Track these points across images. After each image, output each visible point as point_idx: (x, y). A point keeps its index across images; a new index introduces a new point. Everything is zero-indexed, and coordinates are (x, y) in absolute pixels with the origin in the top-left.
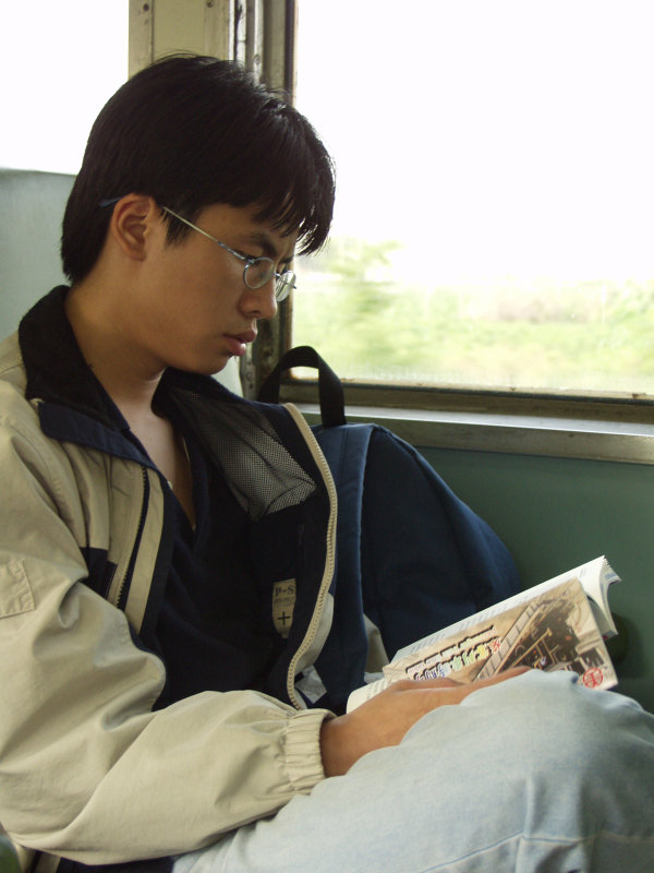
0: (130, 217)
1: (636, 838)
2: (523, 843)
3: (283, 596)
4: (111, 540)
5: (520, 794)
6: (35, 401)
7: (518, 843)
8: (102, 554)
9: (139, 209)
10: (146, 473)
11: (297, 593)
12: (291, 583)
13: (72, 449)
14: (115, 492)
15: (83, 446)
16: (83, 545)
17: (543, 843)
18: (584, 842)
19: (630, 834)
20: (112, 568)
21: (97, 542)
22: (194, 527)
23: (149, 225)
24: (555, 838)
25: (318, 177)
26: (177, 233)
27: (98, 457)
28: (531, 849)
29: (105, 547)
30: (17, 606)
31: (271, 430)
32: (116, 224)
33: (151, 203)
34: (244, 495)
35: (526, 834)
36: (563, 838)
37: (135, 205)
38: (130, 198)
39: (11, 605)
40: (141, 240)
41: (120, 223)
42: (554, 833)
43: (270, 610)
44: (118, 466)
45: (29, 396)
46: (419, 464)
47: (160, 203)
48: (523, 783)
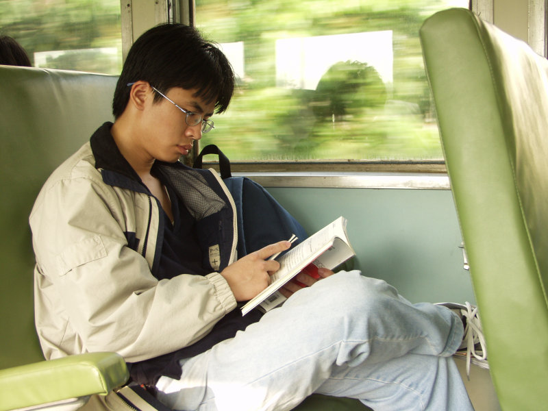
0: (139, 91)
1: (388, 339)
2: (343, 344)
3: (213, 252)
4: (136, 229)
5: (342, 323)
6: (100, 170)
7: (340, 344)
8: (133, 234)
9: (142, 88)
10: (150, 199)
11: (220, 250)
12: (217, 246)
13: (117, 189)
14: (138, 208)
15: (122, 188)
16: (125, 231)
17: (352, 343)
18: (369, 341)
19: (386, 338)
20: (138, 241)
21: (130, 230)
22: (173, 223)
23: (147, 95)
24: (357, 340)
25: (223, 79)
26: (158, 99)
27: (128, 192)
28: (347, 346)
29: (135, 232)
30: (99, 255)
31: (204, 181)
32: (132, 94)
33: (148, 85)
34: (193, 210)
35: (345, 340)
36: (360, 340)
37: (141, 86)
38: (139, 82)
39: (97, 255)
40: (143, 101)
41: (134, 94)
42: (356, 339)
43: (209, 259)
44: (137, 196)
45: (97, 167)
46: (264, 192)
47: (151, 85)
48: (343, 318)
